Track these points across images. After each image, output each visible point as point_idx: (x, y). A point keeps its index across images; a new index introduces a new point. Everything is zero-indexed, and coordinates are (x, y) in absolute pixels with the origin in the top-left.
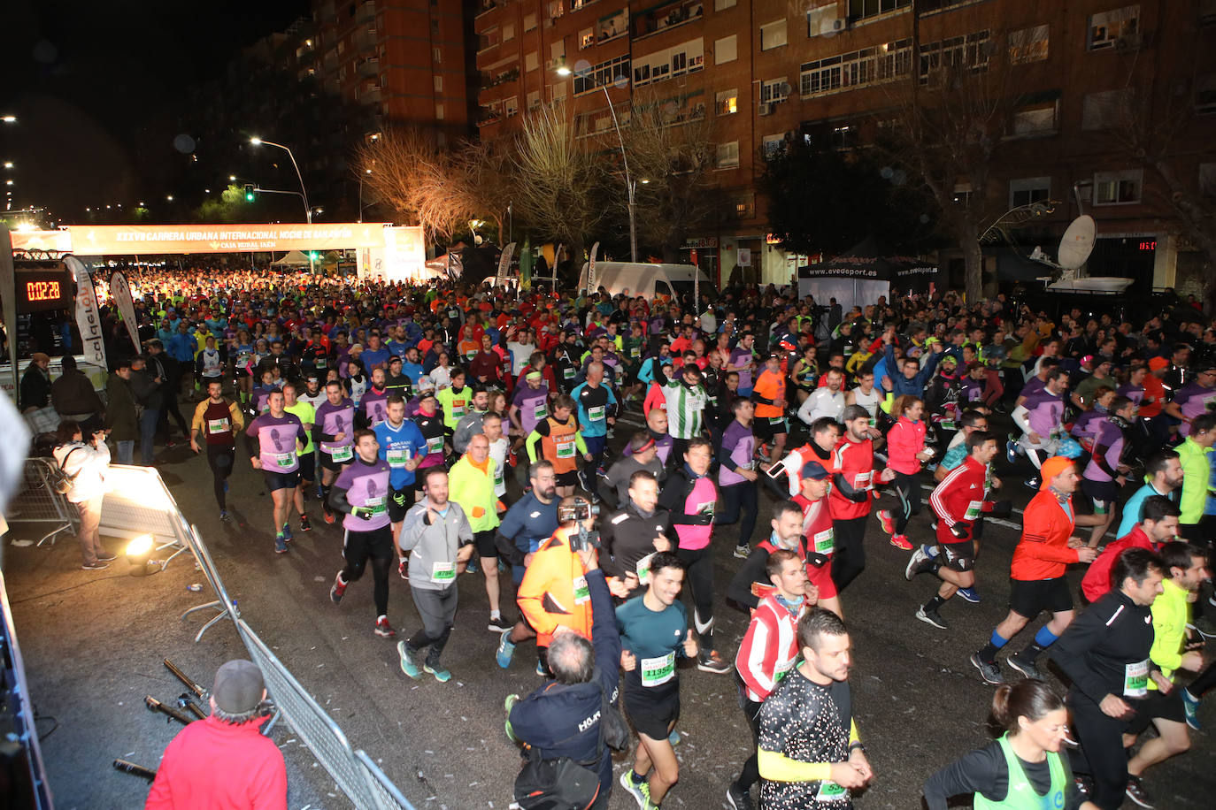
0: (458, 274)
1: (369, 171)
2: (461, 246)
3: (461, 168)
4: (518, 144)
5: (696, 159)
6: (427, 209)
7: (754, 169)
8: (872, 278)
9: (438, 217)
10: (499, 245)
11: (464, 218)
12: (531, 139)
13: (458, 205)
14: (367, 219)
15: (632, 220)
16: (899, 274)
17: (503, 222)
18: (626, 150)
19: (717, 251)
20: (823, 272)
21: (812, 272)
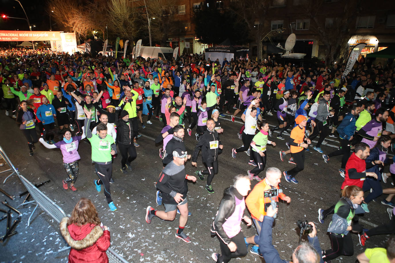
0: (89, 50)
1: (53, 11)
2: (90, 40)
3: (88, 12)
4: (108, 3)
5: (171, 11)
6: (76, 27)
7: (190, 15)
8: (229, 52)
9: (81, 30)
10: (103, 40)
11: (90, 30)
12: (113, 2)
13: (88, 25)
14: (54, 30)
15: (150, 31)
16: (237, 51)
17: (104, 32)
18: (147, 7)
19: (178, 43)
20: (213, 50)
21: (209, 50)
